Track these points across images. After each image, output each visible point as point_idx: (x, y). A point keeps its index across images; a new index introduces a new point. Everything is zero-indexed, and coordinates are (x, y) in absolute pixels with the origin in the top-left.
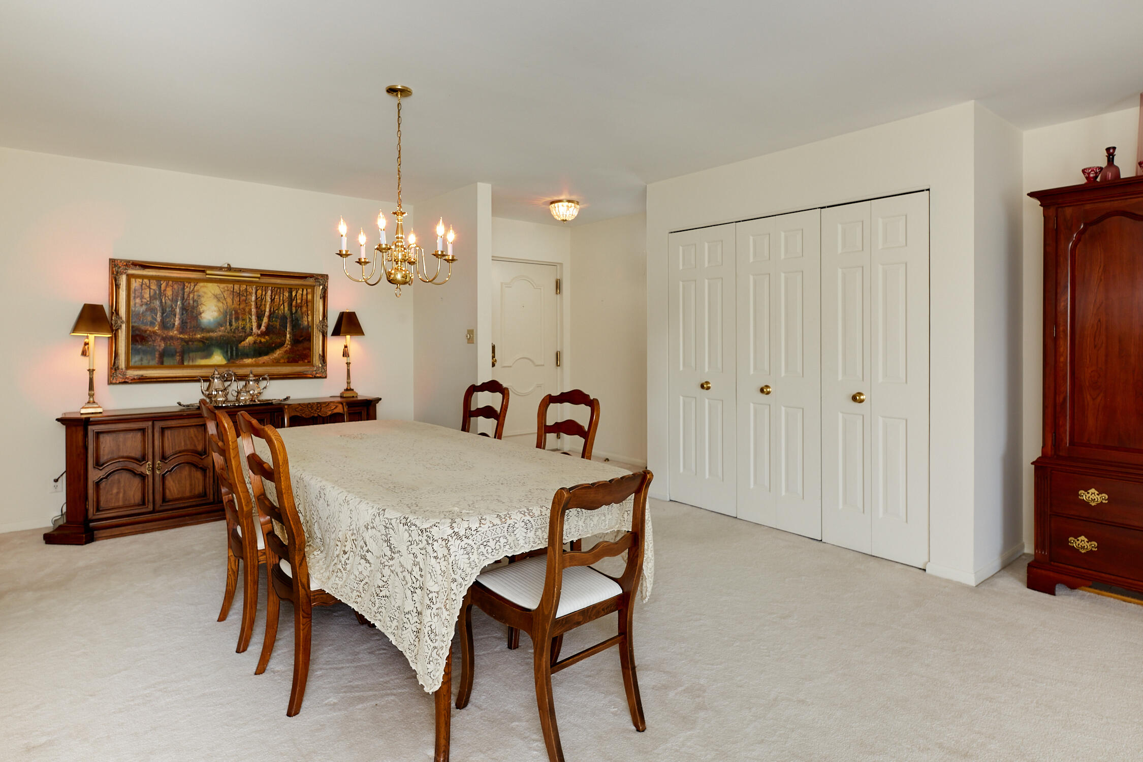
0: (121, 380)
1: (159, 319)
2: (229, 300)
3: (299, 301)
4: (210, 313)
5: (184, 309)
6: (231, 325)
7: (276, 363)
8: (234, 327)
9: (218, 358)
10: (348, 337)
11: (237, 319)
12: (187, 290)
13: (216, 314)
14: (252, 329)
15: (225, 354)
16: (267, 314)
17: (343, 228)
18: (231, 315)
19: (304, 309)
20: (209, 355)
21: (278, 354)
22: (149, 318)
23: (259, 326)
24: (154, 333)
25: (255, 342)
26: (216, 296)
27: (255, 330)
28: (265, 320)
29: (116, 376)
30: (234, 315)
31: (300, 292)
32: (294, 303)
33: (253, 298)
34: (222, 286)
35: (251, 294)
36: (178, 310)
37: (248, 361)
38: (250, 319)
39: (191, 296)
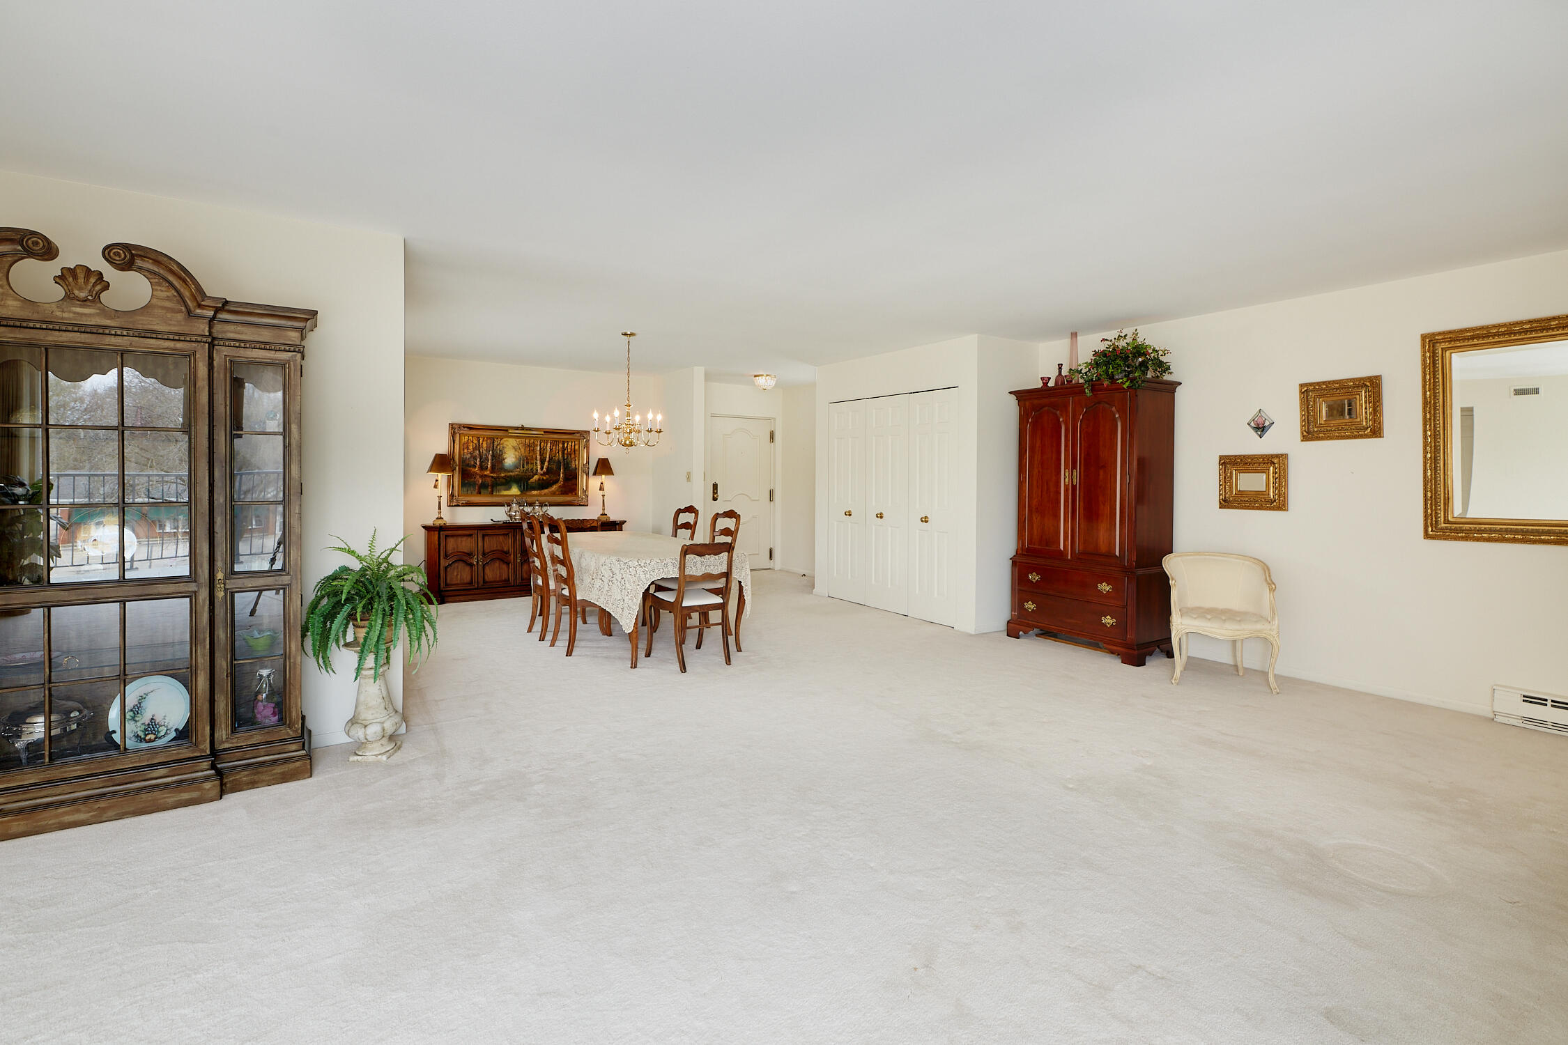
0: (455, 504)
1: (478, 463)
2: (523, 450)
3: (569, 450)
4: (510, 459)
5: (493, 456)
6: (523, 467)
7: (553, 494)
8: (525, 469)
9: (515, 490)
10: (603, 476)
11: (527, 463)
12: (496, 443)
13: (514, 460)
14: (537, 470)
15: (519, 487)
16: (547, 459)
17: (596, 415)
18: (524, 461)
19: (573, 456)
20: (509, 488)
21: (554, 487)
22: (472, 463)
23: (542, 468)
24: (476, 473)
25: (539, 479)
26: (514, 447)
27: (539, 471)
28: (546, 464)
29: (453, 502)
30: (525, 460)
31: (570, 444)
32: (566, 452)
33: (538, 448)
34: (518, 440)
35: (537, 445)
36: (490, 457)
37: (535, 492)
38: (536, 463)
39: (498, 447)
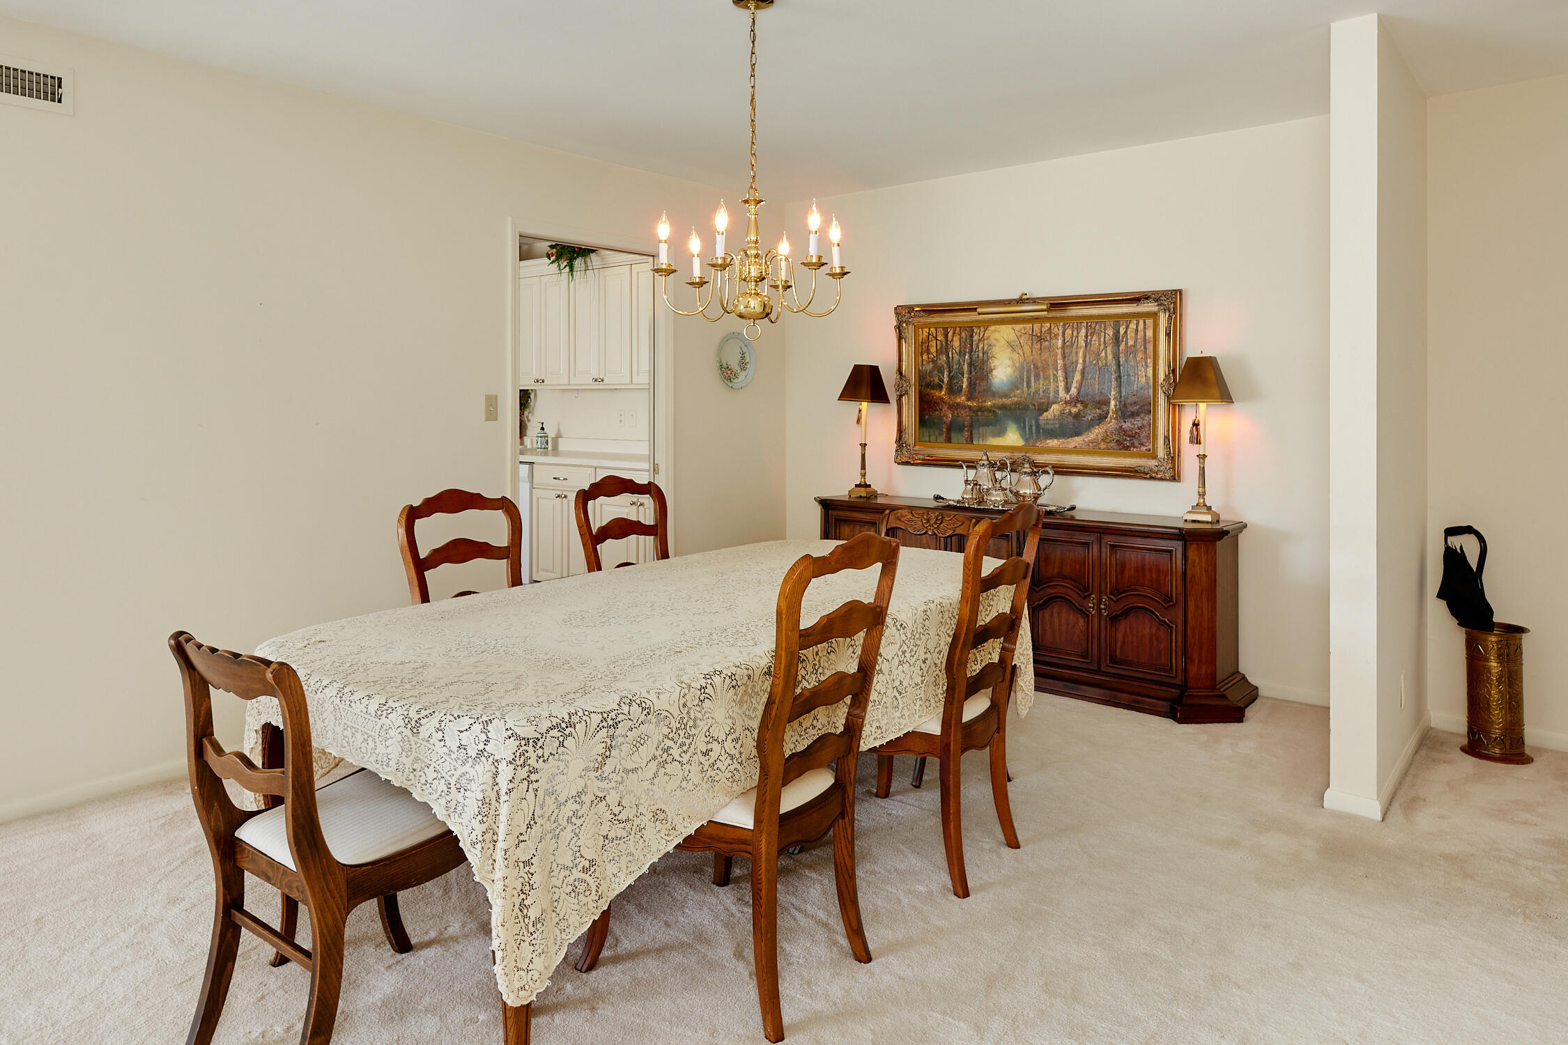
0: (905, 459)
1: (946, 380)
2: (1026, 348)
3: (1131, 343)
4: (1002, 371)
5: (970, 365)
6: (1029, 386)
7: (1093, 449)
8: (1032, 390)
9: (1013, 437)
10: (1202, 406)
11: (1037, 377)
12: (976, 338)
13: (1009, 371)
14: (1057, 392)
15: (1022, 429)
16: (1080, 367)
18: (1029, 371)
19: (1140, 356)
20: (1001, 433)
21: (1097, 432)
22: (937, 380)
23: (1067, 389)
24: (941, 399)
25: (1062, 413)
26: (1010, 344)
27: (1062, 394)
28: (1077, 377)
29: (906, 456)
30: (1031, 371)
31: (1133, 326)
32: (1122, 347)
33: (1060, 343)
34: (1018, 327)
35: (1056, 336)
36: (966, 367)
37: (1053, 443)
38: (1055, 377)
39: (981, 346)
